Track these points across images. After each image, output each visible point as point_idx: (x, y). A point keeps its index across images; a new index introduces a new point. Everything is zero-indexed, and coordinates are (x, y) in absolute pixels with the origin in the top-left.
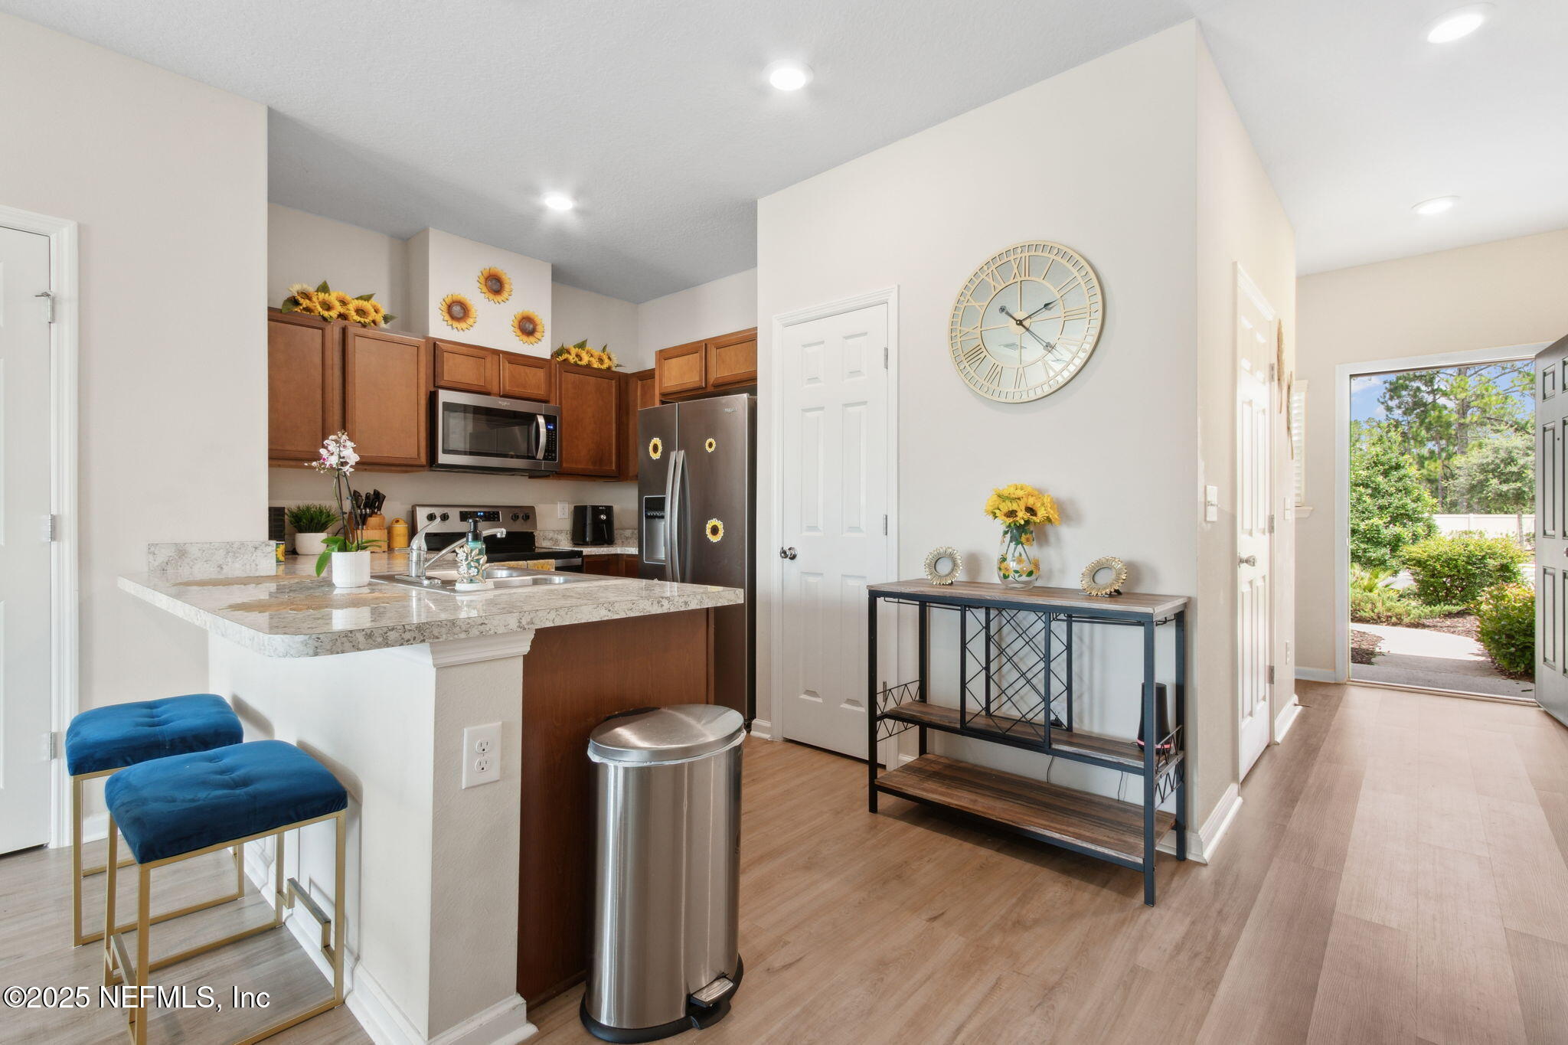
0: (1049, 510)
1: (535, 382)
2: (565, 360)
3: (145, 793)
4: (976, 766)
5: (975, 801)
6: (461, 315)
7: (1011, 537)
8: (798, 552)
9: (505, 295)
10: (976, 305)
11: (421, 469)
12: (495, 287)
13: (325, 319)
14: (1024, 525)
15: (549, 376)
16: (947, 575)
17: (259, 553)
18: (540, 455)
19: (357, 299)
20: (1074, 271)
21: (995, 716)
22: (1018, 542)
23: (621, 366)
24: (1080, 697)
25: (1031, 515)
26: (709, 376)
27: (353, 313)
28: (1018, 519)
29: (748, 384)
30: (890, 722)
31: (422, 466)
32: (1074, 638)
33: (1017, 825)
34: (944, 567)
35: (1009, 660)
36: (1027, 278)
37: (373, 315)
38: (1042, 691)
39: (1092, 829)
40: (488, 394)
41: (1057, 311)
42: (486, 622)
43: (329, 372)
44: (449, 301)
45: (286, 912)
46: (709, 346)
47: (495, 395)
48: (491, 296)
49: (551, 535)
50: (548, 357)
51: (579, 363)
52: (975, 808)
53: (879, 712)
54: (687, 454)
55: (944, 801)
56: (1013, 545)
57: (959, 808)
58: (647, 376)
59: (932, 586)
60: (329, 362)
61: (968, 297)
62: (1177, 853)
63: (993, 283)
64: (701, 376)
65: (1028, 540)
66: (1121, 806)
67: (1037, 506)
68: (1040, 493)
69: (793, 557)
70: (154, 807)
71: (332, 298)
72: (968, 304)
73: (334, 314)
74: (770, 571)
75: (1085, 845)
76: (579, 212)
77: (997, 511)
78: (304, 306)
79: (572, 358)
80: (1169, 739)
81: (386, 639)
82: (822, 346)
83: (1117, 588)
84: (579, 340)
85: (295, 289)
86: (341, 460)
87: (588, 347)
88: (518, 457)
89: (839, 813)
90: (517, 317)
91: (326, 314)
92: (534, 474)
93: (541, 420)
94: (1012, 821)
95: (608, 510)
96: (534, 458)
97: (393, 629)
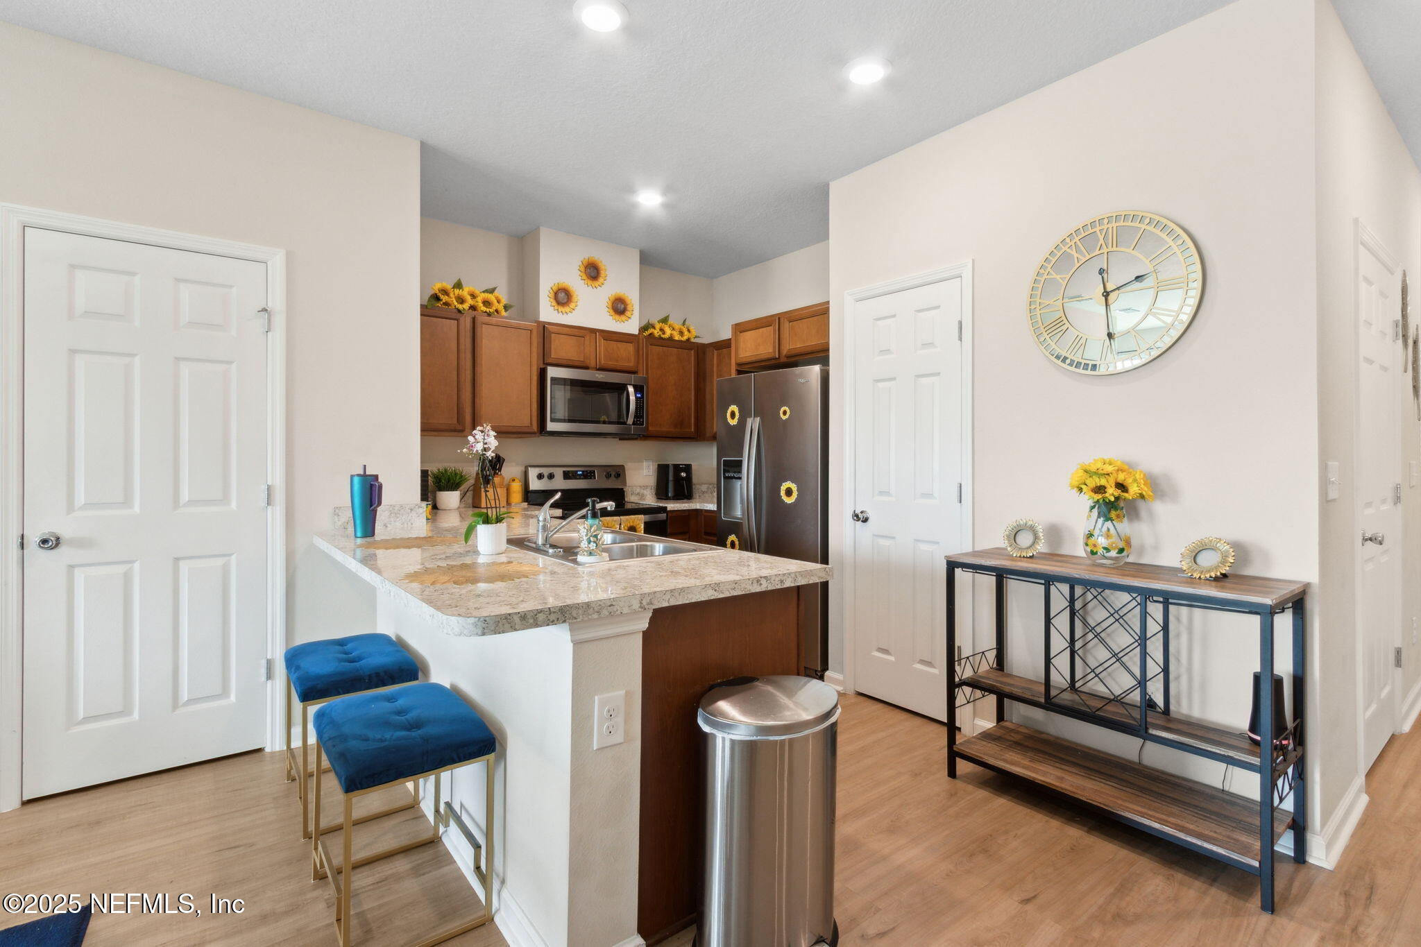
0: (1142, 486)
1: (626, 355)
2: (651, 334)
3: (346, 730)
4: (1058, 738)
5: (1062, 779)
6: (565, 300)
7: (1099, 513)
8: (870, 514)
9: (601, 280)
10: (1058, 277)
11: (533, 435)
12: (593, 274)
13: (459, 311)
14: (1115, 501)
15: (637, 350)
16: (1028, 548)
17: (414, 514)
18: (630, 421)
19: (484, 292)
20: (1169, 240)
21: (1081, 692)
22: (1108, 519)
23: (699, 337)
24: (1178, 678)
25: (1123, 491)
26: (782, 347)
27: (481, 305)
28: (1107, 495)
29: (821, 355)
30: (967, 690)
31: (534, 433)
32: (1171, 618)
33: (1110, 809)
34: (1025, 539)
35: (1096, 636)
36: (1115, 249)
37: (496, 306)
38: (1137, 673)
39: (1196, 821)
40: (587, 368)
41: (1148, 282)
42: (614, 603)
43: (462, 356)
44: (555, 289)
45: (442, 829)
46: (782, 320)
47: (592, 369)
48: (590, 282)
49: (638, 490)
50: (636, 332)
51: (663, 336)
52: (1063, 786)
53: (957, 679)
54: (762, 421)
55: (1027, 775)
56: (1101, 520)
57: (1043, 783)
58: (724, 345)
59: (1011, 558)
60: (462, 347)
61: (1049, 269)
62: (1295, 853)
63: (1076, 255)
64: (774, 347)
65: (1118, 516)
66: (1227, 797)
67: (1129, 482)
68: (1128, 467)
69: (866, 520)
70: (354, 744)
71: (465, 293)
72: (1048, 277)
73: (466, 306)
74: (842, 532)
75: (1190, 839)
76: (666, 206)
77: (1084, 487)
78: (444, 301)
79: (656, 332)
80: (1287, 735)
81: (535, 620)
82: (893, 319)
83: (1224, 572)
84: (662, 316)
85: (438, 286)
86: (485, 446)
87: (670, 321)
88: (610, 423)
89: (916, 775)
90: (611, 300)
91: (460, 307)
92: (624, 437)
93: (631, 389)
94: (1104, 805)
95: (688, 468)
96: (625, 423)
97: (541, 612)
